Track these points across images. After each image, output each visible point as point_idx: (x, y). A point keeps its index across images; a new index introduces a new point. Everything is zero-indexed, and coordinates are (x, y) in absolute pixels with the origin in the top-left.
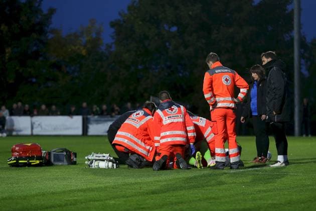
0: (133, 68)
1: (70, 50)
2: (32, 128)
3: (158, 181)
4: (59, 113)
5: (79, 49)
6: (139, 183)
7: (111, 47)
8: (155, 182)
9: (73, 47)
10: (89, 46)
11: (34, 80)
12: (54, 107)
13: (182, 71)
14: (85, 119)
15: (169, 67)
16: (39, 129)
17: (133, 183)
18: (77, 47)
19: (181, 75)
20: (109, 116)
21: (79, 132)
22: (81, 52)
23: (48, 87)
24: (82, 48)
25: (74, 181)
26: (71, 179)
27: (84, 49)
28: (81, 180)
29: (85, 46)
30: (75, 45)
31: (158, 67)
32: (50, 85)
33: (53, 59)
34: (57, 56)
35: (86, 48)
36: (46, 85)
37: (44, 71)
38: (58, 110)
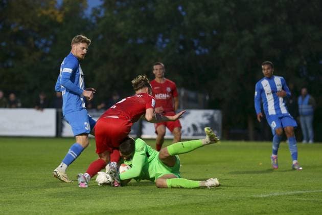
0: (130, 41)
1: (39, 15)
3: (153, 208)
4: (19, 105)
5: (53, 13)
6: (127, 210)
7: (99, 12)
8: (149, 209)
9: (45, 12)
10: (67, 9)
12: (12, 96)
13: (200, 48)
14: (60, 114)
15: (182, 42)
17: (118, 211)
18: (50, 11)
19: (198, 52)
20: (94, 110)
21: (52, 132)
22: (56, 17)
23: (8, 67)
24: (57, 12)
25: (34, 206)
26: (31, 203)
27: (60, 13)
28: (45, 205)
29: (61, 9)
30: (47, 9)
31: (167, 41)
32: (10, 64)
33: (16, 27)
34: (21, 24)
35: (63, 12)
36: (5, 65)
37: (4, 44)
38: (19, 100)
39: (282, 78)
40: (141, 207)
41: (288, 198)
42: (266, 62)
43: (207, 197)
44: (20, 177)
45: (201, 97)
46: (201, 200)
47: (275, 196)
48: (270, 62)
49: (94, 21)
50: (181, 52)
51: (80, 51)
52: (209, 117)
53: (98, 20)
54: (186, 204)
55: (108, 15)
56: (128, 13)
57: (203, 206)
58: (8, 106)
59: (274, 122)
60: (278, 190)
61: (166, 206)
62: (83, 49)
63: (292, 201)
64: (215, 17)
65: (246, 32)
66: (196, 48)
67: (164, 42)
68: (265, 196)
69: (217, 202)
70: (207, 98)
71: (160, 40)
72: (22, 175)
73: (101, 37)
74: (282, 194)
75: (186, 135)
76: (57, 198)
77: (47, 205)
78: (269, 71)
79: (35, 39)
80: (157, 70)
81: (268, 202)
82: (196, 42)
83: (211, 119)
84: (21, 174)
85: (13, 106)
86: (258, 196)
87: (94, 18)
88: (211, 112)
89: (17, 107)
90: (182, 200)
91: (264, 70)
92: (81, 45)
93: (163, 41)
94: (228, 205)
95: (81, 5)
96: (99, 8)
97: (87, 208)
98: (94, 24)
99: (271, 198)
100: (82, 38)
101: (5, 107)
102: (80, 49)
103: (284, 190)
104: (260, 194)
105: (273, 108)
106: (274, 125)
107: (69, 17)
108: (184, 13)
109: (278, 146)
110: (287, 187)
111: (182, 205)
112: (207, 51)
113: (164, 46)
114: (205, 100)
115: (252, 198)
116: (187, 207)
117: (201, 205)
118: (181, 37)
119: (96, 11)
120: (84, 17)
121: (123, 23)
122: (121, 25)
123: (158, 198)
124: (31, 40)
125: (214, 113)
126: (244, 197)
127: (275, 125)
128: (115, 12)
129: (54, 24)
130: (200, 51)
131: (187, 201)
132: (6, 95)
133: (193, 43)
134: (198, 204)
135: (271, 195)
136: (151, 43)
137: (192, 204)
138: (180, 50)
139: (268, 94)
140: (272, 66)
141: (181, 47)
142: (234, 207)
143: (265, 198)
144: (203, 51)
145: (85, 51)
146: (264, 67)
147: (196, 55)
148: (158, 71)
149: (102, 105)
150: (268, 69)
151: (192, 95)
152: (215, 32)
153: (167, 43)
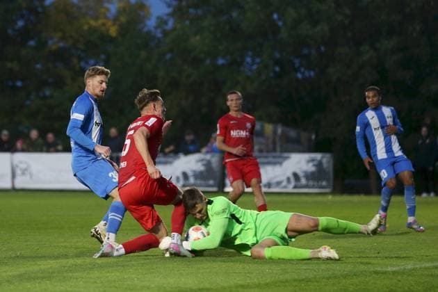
0: (208, 62)
1: (86, 27)
2: (14, 176)
4: (60, 147)
5: (104, 24)
7: (166, 23)
9: (93, 23)
10: (123, 19)
11: (19, 84)
12: (50, 137)
13: (302, 70)
15: (277, 62)
16: (27, 178)
18: (100, 22)
19: (299, 76)
22: (108, 30)
23: (45, 97)
24: (110, 23)
25: (81, 283)
26: (77, 279)
27: (114, 25)
28: (96, 282)
29: (116, 19)
30: (96, 18)
31: (258, 60)
32: (48, 93)
33: (54, 43)
34: (62, 39)
35: (118, 23)
36: (41, 94)
37: (38, 66)
38: (59, 142)
39: (393, 108)
40: (226, 285)
41: (426, 272)
42: (371, 87)
43: (315, 271)
44: (62, 244)
45: (304, 135)
46: (307, 275)
47: (408, 269)
48: (376, 87)
49: (159, 35)
50: (278, 76)
51: (97, 87)
52: (315, 163)
53: (165, 33)
54: (287, 281)
55: (179, 26)
56: (206, 23)
57: (309, 283)
58: (45, 148)
59: (384, 171)
60: (412, 262)
61: (259, 284)
62: (101, 83)
63: (432, 275)
64: (323, 28)
65: (365, 48)
66: (297, 70)
67: (253, 62)
68: (394, 269)
69: (328, 279)
70: (313, 137)
71: (249, 60)
72: (65, 241)
73: (169, 56)
74: (418, 266)
75: (285, 187)
76: (112, 273)
77: (98, 282)
78: (375, 99)
79: (80, 59)
80: (232, 100)
81: (399, 278)
82: (297, 62)
83: (319, 165)
84: (63, 240)
85: (52, 149)
86: (384, 269)
87: (159, 30)
88: (318, 156)
89: (57, 151)
90: (281, 274)
91: (369, 98)
92: (98, 78)
93: (253, 60)
94: (344, 281)
95: (142, 13)
96: (165, 18)
97: (153, 286)
98: (159, 39)
99: (403, 273)
100: (98, 70)
101: (41, 151)
102: (98, 84)
103: (420, 261)
104: (387, 266)
105: (384, 150)
106: (384, 174)
107: (125, 30)
108: (280, 24)
109: (388, 202)
110: (425, 257)
111: (281, 282)
112: (312, 74)
113: (255, 67)
114: (310, 139)
115: (377, 273)
116: (287, 284)
117: (307, 281)
118: (277, 55)
119: (162, 22)
120: (146, 30)
121: (198, 37)
122: (195, 40)
123: (248, 273)
124: (75, 61)
125: (322, 157)
126: (365, 271)
127: (386, 175)
128: (187, 23)
129: (105, 38)
130: (303, 74)
131: (288, 277)
132: (43, 134)
133: (294, 64)
134: (303, 280)
135: (402, 267)
136: (236, 64)
137: (295, 280)
138: (275, 72)
139: (375, 129)
140: (379, 93)
141: (277, 69)
142: (352, 285)
143: (394, 273)
144: (307, 74)
145: (104, 85)
146: (369, 94)
147: (297, 79)
148: (234, 102)
149: (172, 148)
150: (373, 97)
151: (292, 133)
152: (323, 48)
153: (258, 64)
